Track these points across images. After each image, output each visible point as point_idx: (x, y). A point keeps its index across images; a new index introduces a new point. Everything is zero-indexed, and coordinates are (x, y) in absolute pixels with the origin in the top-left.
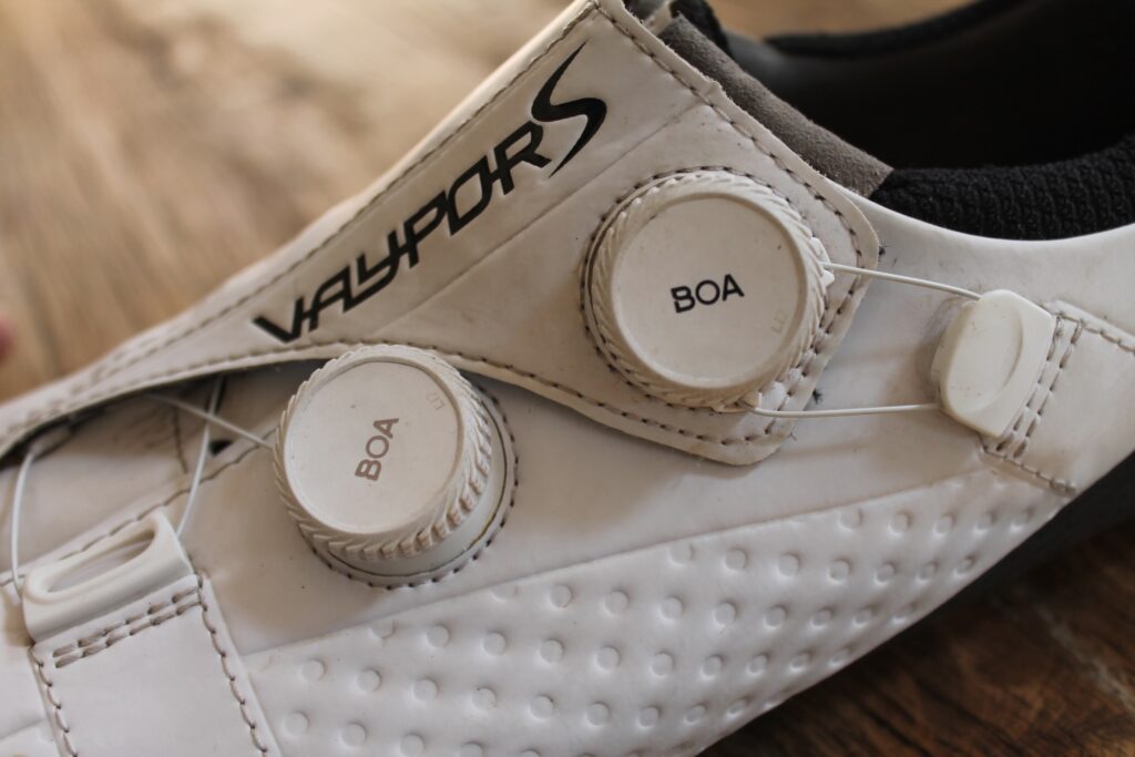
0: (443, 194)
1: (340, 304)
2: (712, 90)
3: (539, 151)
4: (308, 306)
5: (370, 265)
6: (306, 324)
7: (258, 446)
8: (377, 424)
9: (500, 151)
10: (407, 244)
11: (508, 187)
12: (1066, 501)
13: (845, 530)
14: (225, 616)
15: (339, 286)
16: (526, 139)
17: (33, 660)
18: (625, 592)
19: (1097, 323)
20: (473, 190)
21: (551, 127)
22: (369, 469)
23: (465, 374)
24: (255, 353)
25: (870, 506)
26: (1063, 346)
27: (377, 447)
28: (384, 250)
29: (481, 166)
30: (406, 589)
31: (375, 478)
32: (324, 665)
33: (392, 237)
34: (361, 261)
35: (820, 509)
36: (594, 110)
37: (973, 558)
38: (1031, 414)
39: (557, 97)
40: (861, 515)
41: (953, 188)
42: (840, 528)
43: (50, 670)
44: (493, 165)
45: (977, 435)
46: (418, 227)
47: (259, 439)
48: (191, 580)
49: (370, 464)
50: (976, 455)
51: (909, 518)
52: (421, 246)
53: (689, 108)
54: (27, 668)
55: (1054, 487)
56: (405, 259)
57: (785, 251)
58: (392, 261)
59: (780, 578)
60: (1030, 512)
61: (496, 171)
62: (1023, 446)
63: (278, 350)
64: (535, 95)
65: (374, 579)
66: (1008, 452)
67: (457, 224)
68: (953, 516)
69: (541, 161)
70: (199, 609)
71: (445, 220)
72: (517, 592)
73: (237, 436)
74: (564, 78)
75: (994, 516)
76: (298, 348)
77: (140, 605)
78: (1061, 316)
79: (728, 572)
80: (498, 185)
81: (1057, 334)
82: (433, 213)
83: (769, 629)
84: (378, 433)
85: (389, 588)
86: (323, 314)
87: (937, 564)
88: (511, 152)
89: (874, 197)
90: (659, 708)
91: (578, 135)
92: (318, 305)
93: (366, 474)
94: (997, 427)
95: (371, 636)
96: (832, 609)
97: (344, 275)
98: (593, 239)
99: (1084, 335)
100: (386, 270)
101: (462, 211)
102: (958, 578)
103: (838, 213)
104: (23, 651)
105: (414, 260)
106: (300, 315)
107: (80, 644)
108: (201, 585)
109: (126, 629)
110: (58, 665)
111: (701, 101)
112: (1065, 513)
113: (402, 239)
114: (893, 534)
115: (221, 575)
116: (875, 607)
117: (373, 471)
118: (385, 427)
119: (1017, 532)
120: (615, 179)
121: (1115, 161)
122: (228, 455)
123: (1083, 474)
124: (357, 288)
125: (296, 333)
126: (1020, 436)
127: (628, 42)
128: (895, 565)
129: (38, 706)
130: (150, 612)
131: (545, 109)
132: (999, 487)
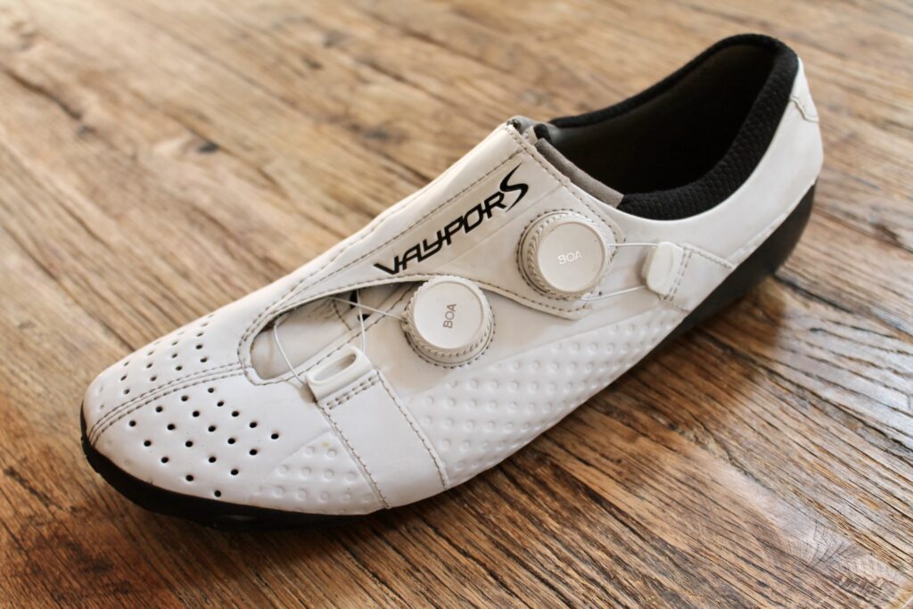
0: (461, 217)
1: (416, 259)
2: (566, 181)
3: (503, 203)
4: (401, 260)
5: (429, 244)
6: (401, 267)
7: (384, 316)
8: (448, 307)
9: (487, 202)
10: (445, 236)
11: (490, 215)
12: (686, 315)
13: (611, 333)
14: (391, 384)
15: (415, 252)
16: (497, 198)
17: (319, 407)
18: (539, 362)
19: (696, 249)
20: (474, 217)
21: (507, 194)
22: (448, 324)
23: (481, 289)
24: (379, 279)
25: (620, 323)
26: (686, 259)
27: (450, 315)
28: (436, 238)
29: (478, 207)
30: (458, 368)
31: (451, 327)
32: (433, 399)
33: (439, 233)
34: (425, 242)
35: (603, 326)
36: (524, 188)
37: (654, 340)
38: (675, 286)
39: (510, 183)
40: (617, 327)
41: (645, 202)
42: (610, 332)
43: (327, 410)
44: (484, 207)
45: (658, 295)
46: (451, 230)
47: (385, 313)
48: (374, 372)
49: (448, 322)
50: (656, 301)
51: (633, 326)
52: (452, 237)
53: (558, 187)
54: (318, 411)
55: (683, 311)
56: (445, 242)
57: (598, 242)
58: (440, 242)
59: (590, 352)
60: (674, 320)
61: (485, 210)
62: (673, 298)
63: (389, 278)
64: (501, 181)
65: (446, 365)
66: (668, 300)
67: (468, 229)
68: (648, 324)
69: (503, 207)
70: (380, 382)
71: (463, 227)
72: (500, 365)
73: (373, 312)
74: (513, 176)
75: (662, 323)
76: (399, 277)
77: (357, 383)
78: (685, 248)
79: (572, 352)
80: (485, 215)
81: (684, 255)
82: (457, 225)
83: (587, 372)
84: (448, 310)
85: (452, 368)
86: (408, 263)
87: (642, 343)
88: (491, 203)
89: (618, 208)
90: (551, 404)
91: (517, 197)
92: (406, 259)
93: (447, 326)
94: (664, 292)
95: (448, 386)
96: (607, 363)
97: (417, 247)
98: (522, 235)
99: (693, 254)
100: (437, 246)
101: (470, 224)
102: (649, 347)
103: (610, 226)
104: (313, 405)
105: (449, 242)
106: (397, 263)
107: (337, 400)
108: (378, 373)
109: (353, 392)
110: (330, 408)
111: (562, 185)
112: (686, 321)
113: (443, 234)
114: (628, 333)
115: (385, 369)
116: (621, 361)
117: (450, 325)
118: (451, 307)
119: (669, 328)
120: (531, 214)
121: (701, 186)
122: (370, 320)
123: (692, 305)
124: (423, 253)
125: (397, 270)
126: (672, 294)
127: (538, 164)
128: (628, 345)
129: (328, 425)
130: (353, 390)
131: (505, 186)
132: (664, 313)
